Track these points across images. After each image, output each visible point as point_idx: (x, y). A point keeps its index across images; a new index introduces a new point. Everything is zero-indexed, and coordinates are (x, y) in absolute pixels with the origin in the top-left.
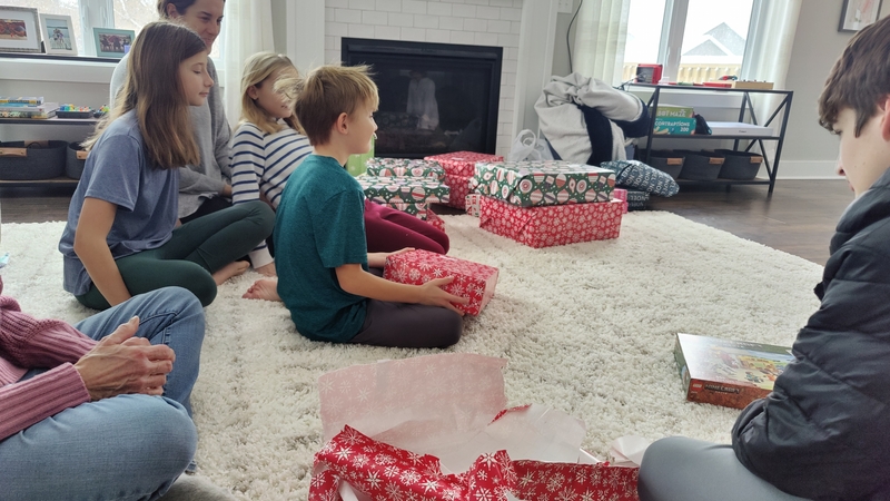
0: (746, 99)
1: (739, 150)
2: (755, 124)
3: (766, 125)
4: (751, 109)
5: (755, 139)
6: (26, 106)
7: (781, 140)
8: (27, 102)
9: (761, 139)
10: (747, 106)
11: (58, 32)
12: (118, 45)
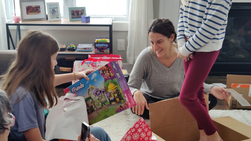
12: (78, 14)
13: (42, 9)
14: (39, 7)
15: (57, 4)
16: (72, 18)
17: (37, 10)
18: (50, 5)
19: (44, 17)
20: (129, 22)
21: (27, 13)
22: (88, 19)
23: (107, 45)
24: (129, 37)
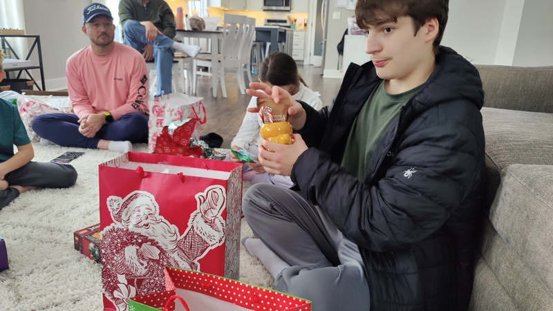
0: (3, 41)
1: (11, 77)
2: (18, 58)
3: (27, 59)
4: (10, 48)
5: (21, 70)
7: (41, 68)
9: (26, 69)
10: (7, 46)
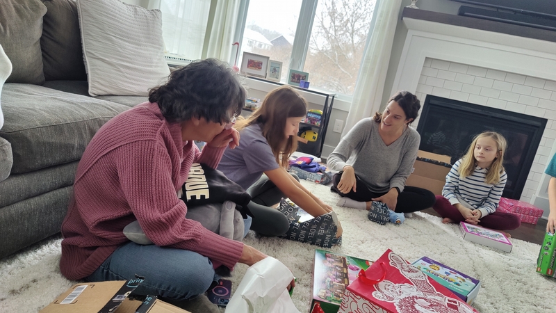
6: (250, 102)
8: (252, 101)
11: (275, 69)
12: (299, 79)
13: (264, 66)
14: (262, 64)
15: (280, 64)
16: (292, 81)
17: (259, 66)
18: (273, 62)
19: (264, 75)
20: (351, 102)
21: (248, 67)
22: (307, 84)
23: (320, 117)
24: (347, 118)
